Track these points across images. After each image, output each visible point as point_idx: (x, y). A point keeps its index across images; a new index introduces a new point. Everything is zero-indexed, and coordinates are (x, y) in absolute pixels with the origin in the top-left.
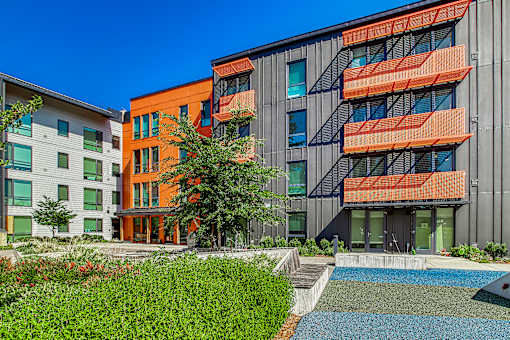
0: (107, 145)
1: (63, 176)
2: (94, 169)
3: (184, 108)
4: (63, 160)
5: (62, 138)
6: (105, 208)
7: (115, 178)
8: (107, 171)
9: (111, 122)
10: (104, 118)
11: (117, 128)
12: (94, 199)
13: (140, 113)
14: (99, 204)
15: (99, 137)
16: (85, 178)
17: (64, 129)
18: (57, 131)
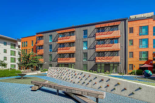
0: (17, 48)
1: (5, 55)
2: (13, 53)
3: (32, 41)
4: (5, 51)
5: (5, 46)
6: (16, 62)
7: (19, 55)
8: (17, 54)
9: (18, 42)
10: (16, 41)
11: (19, 43)
12: (13, 60)
13: (24, 41)
14: (15, 61)
15: (15, 45)
16: (11, 55)
17: (5, 44)
18: (3, 44)
